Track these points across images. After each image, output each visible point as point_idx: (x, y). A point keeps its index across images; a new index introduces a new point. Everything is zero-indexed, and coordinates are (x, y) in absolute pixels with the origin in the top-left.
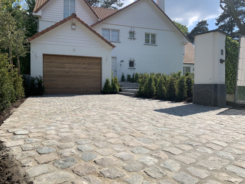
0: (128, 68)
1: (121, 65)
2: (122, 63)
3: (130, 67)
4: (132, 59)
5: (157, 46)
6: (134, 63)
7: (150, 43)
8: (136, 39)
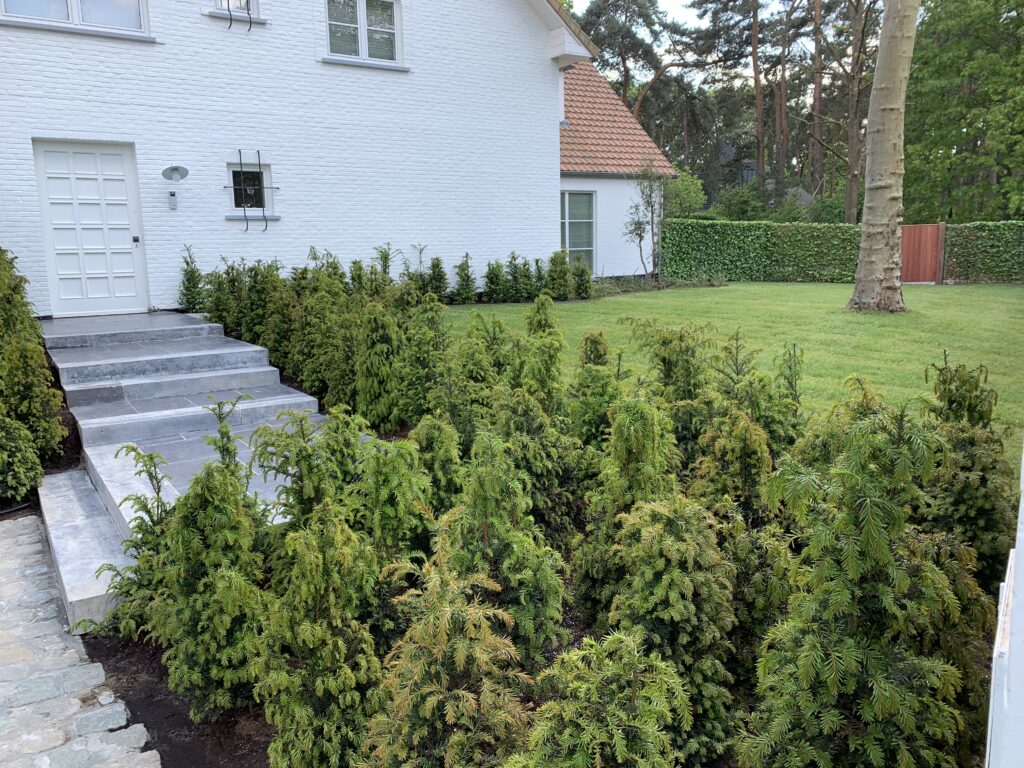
0: (229, 219)
1: (173, 195)
2: (179, 185)
3: (240, 212)
4: (250, 158)
5: (410, 76)
6: (266, 183)
7: (363, 56)
8: (268, 26)
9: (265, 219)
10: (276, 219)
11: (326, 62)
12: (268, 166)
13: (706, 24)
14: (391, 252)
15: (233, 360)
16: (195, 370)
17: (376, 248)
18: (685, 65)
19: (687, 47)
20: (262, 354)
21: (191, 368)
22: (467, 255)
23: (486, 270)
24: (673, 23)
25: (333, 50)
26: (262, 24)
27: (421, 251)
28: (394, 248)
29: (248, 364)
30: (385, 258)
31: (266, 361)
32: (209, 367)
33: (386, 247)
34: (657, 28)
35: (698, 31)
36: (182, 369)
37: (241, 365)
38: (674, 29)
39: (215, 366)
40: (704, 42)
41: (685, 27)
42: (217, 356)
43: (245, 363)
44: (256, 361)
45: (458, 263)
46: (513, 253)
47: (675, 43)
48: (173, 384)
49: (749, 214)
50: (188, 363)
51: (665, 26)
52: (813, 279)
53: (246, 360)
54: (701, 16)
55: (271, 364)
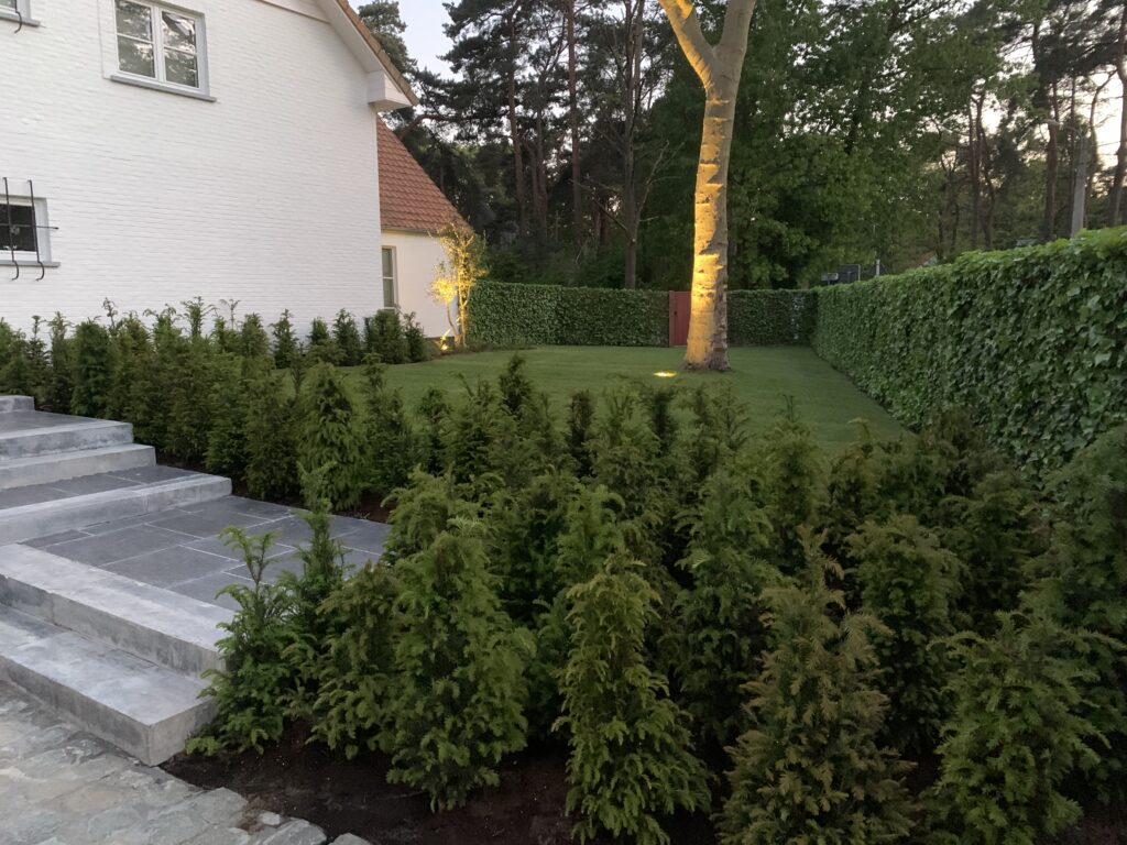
3: (6, 256)
4: (18, 190)
5: (214, 107)
6: (39, 221)
7: (160, 78)
8: (40, 29)
9: (41, 265)
10: (55, 266)
11: (114, 80)
12: (43, 200)
13: (459, 77)
14: (202, 308)
15: (90, 438)
16: (42, 452)
17: (184, 303)
18: (439, 118)
19: (440, 100)
20: (126, 430)
21: (38, 450)
22: (287, 311)
23: (311, 328)
24: (426, 73)
25: (123, 68)
26: (34, 26)
27: (233, 307)
28: (206, 302)
29: (109, 443)
30: (196, 315)
31: (130, 438)
32: (60, 447)
33: (196, 301)
34: (407, 76)
35: (451, 84)
36: (25, 452)
37: (100, 444)
38: (427, 79)
39: (68, 447)
40: (459, 96)
41: (439, 78)
42: (72, 434)
43: (105, 441)
44: (119, 438)
45: (277, 321)
46: (342, 311)
47: (428, 94)
48: (27, 471)
49: (516, 276)
50: (35, 444)
51: (418, 76)
52: (601, 343)
53: (105, 437)
54: (455, 70)
55: (137, 440)
